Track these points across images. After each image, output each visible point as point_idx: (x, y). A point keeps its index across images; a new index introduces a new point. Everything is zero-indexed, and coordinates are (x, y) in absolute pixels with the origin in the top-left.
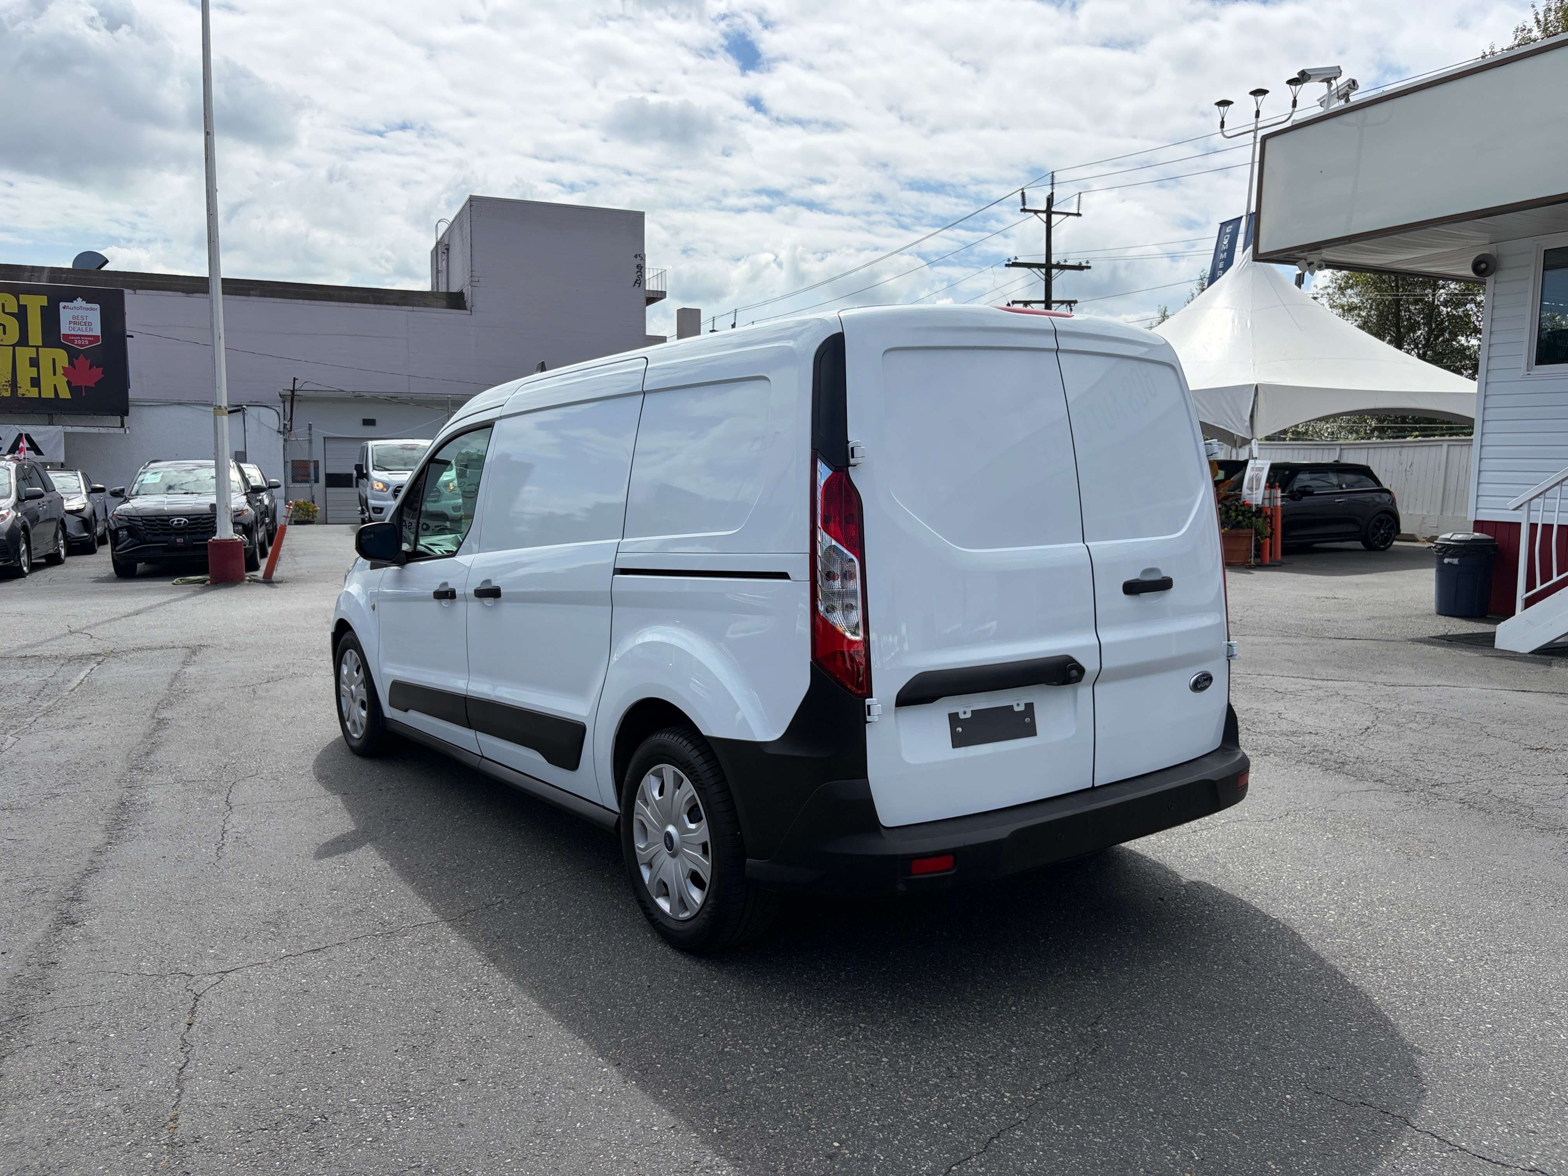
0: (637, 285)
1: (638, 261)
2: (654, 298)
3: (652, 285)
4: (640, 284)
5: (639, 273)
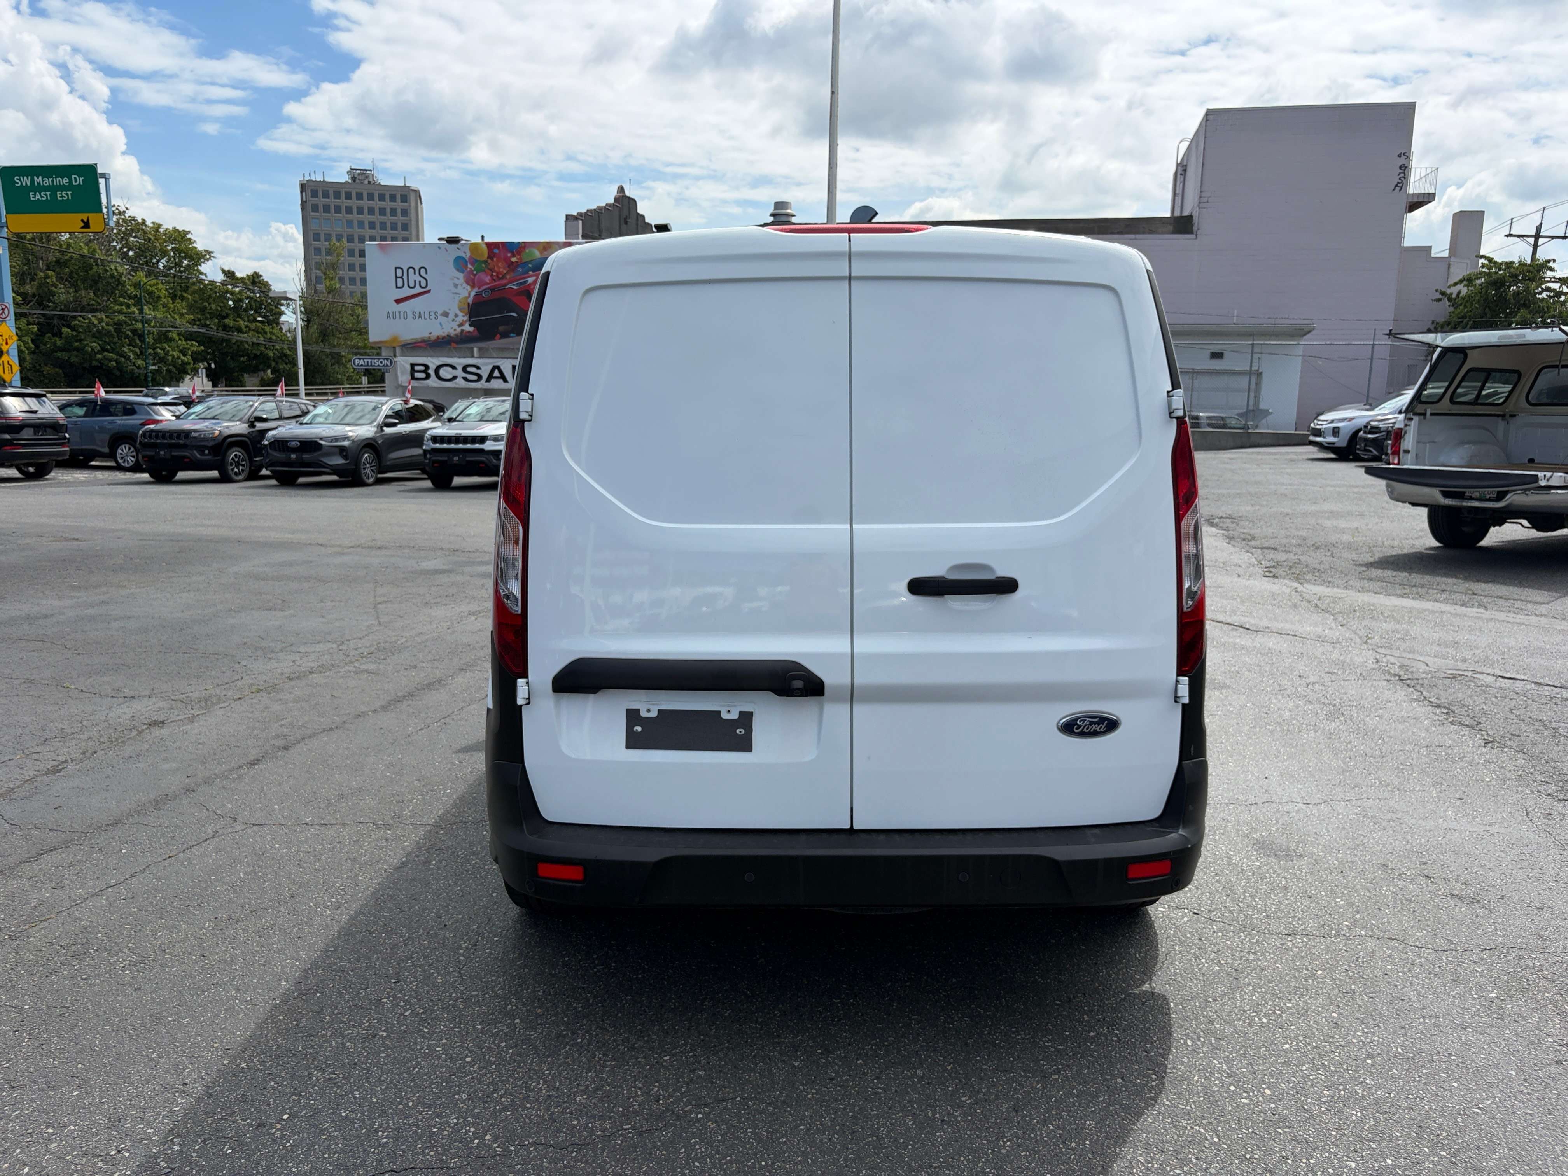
0: (1398, 189)
1: (1402, 161)
2: (1416, 204)
3: (1416, 185)
4: (1401, 187)
5: (1402, 175)
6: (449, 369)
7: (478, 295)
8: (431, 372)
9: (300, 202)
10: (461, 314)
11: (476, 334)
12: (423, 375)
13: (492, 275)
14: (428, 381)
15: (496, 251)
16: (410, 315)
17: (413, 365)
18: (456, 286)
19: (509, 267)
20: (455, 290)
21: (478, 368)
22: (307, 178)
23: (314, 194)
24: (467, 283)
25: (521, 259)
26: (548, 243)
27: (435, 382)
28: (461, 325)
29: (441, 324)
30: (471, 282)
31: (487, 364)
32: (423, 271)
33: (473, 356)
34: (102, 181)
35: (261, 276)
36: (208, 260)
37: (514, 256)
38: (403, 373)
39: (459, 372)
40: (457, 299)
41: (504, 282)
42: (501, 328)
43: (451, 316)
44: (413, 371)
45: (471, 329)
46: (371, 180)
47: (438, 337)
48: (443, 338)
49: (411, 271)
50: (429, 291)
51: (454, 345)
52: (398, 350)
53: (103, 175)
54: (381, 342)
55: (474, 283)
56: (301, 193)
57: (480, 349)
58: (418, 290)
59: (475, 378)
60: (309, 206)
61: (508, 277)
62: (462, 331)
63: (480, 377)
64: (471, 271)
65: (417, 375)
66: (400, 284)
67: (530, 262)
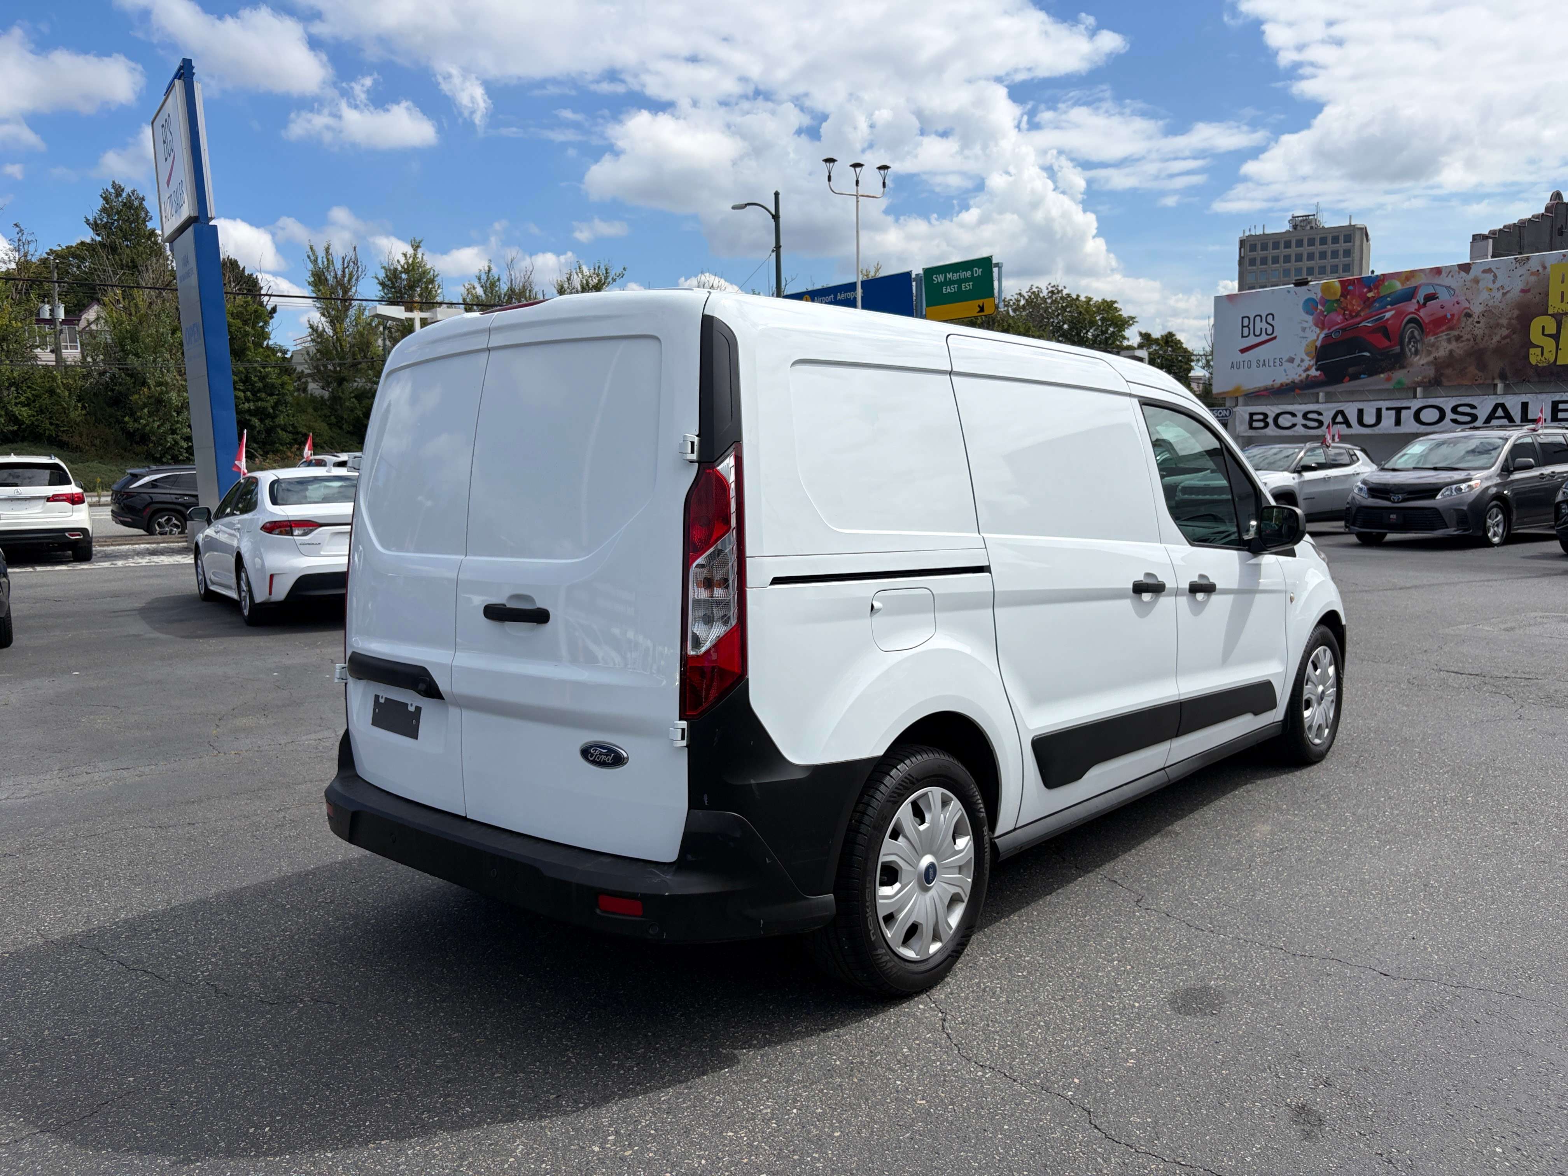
6: (1289, 416)
7: (1327, 336)
8: (1270, 420)
9: (1237, 258)
10: (1307, 358)
11: (1323, 377)
12: (1262, 424)
13: (1344, 314)
14: (1266, 430)
15: (1350, 288)
16: (1254, 364)
17: (1251, 415)
18: (1304, 329)
19: (1364, 303)
20: (1302, 334)
21: (1320, 414)
22: (1247, 234)
23: (1253, 248)
24: (1316, 325)
25: (1378, 293)
26: (1411, 272)
27: (1273, 431)
28: (1307, 370)
29: (1285, 371)
30: (1320, 324)
31: (1329, 409)
32: (1270, 318)
33: (1317, 402)
34: (995, 270)
35: (1174, 335)
36: (1131, 325)
37: (1370, 290)
38: (1241, 423)
39: (1299, 420)
40: (1304, 343)
41: (1358, 319)
42: (1351, 370)
43: (1297, 361)
44: (1251, 421)
45: (1318, 373)
46: (1313, 225)
47: (1282, 385)
48: (1287, 385)
49: (1258, 318)
50: (1275, 338)
51: (1297, 391)
52: (1240, 400)
53: (997, 265)
54: (1224, 393)
55: (1323, 324)
56: (1240, 249)
57: (1327, 394)
58: (1264, 337)
59: (1315, 424)
60: (1247, 261)
61: (1362, 314)
62: (1308, 376)
63: (1321, 423)
64: (1322, 312)
65: (1255, 424)
66: (1246, 333)
67: (1389, 295)
